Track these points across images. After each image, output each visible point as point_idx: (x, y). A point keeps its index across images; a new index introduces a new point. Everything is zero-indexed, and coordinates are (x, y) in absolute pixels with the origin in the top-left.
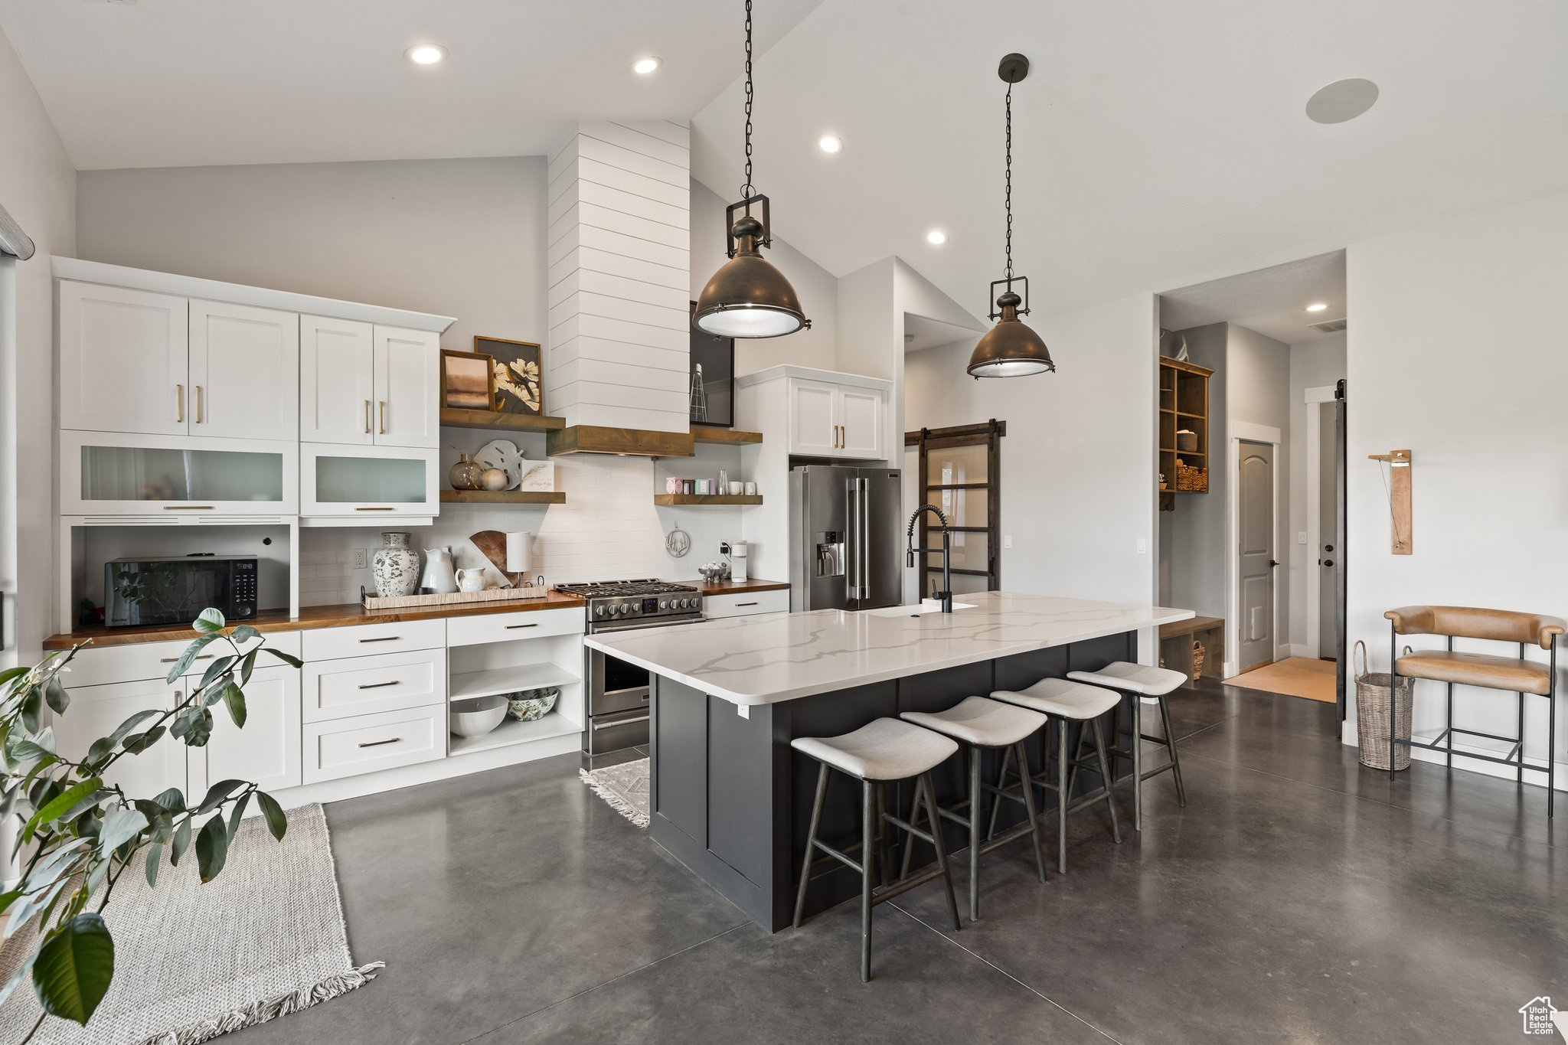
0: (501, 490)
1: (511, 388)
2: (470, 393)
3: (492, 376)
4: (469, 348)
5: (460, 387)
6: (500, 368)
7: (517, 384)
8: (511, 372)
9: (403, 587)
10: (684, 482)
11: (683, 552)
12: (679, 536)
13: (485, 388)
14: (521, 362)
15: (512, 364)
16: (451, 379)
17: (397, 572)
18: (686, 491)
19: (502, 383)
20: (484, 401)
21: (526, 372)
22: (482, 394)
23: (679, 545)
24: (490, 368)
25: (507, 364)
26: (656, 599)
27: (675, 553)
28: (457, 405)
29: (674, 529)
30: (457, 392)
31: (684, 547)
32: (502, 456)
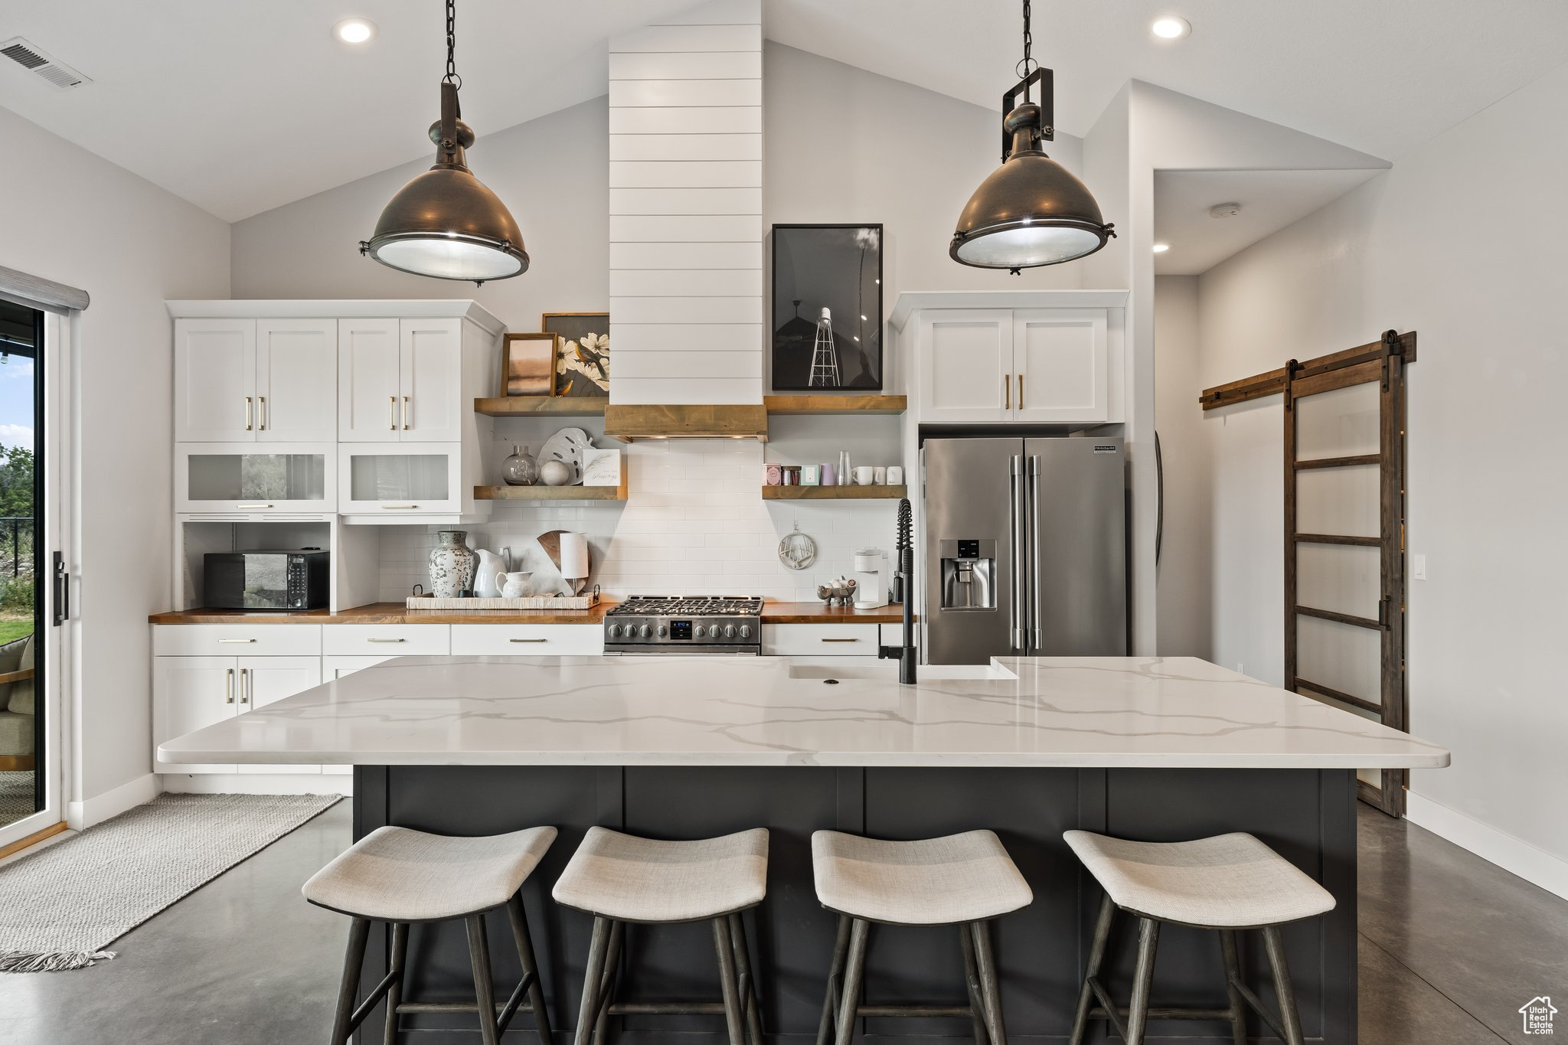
0: (562, 484)
1: (580, 367)
2: (531, 377)
3: (559, 355)
4: (538, 329)
5: (522, 373)
6: (569, 347)
7: (587, 362)
8: (582, 349)
9: (449, 588)
10: (782, 469)
11: (805, 564)
12: (799, 542)
13: (548, 371)
14: (592, 336)
15: (583, 340)
16: (513, 365)
17: (442, 573)
18: (787, 481)
19: (571, 362)
20: (546, 385)
21: (598, 347)
22: (544, 378)
23: (799, 554)
24: (556, 345)
25: (577, 341)
26: (690, 623)
27: (793, 564)
28: (518, 392)
29: (792, 532)
30: (518, 378)
31: (806, 556)
32: (572, 446)
